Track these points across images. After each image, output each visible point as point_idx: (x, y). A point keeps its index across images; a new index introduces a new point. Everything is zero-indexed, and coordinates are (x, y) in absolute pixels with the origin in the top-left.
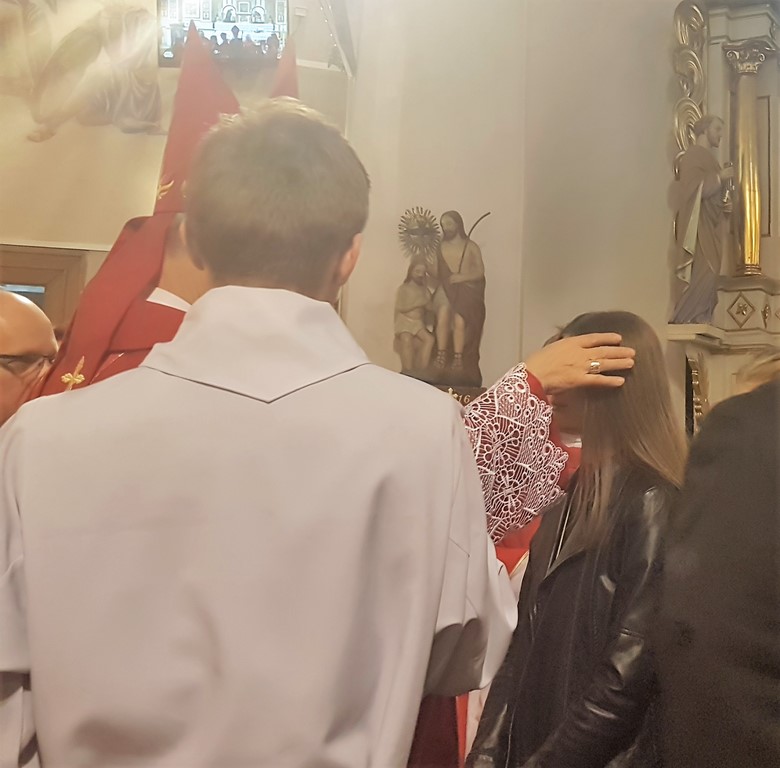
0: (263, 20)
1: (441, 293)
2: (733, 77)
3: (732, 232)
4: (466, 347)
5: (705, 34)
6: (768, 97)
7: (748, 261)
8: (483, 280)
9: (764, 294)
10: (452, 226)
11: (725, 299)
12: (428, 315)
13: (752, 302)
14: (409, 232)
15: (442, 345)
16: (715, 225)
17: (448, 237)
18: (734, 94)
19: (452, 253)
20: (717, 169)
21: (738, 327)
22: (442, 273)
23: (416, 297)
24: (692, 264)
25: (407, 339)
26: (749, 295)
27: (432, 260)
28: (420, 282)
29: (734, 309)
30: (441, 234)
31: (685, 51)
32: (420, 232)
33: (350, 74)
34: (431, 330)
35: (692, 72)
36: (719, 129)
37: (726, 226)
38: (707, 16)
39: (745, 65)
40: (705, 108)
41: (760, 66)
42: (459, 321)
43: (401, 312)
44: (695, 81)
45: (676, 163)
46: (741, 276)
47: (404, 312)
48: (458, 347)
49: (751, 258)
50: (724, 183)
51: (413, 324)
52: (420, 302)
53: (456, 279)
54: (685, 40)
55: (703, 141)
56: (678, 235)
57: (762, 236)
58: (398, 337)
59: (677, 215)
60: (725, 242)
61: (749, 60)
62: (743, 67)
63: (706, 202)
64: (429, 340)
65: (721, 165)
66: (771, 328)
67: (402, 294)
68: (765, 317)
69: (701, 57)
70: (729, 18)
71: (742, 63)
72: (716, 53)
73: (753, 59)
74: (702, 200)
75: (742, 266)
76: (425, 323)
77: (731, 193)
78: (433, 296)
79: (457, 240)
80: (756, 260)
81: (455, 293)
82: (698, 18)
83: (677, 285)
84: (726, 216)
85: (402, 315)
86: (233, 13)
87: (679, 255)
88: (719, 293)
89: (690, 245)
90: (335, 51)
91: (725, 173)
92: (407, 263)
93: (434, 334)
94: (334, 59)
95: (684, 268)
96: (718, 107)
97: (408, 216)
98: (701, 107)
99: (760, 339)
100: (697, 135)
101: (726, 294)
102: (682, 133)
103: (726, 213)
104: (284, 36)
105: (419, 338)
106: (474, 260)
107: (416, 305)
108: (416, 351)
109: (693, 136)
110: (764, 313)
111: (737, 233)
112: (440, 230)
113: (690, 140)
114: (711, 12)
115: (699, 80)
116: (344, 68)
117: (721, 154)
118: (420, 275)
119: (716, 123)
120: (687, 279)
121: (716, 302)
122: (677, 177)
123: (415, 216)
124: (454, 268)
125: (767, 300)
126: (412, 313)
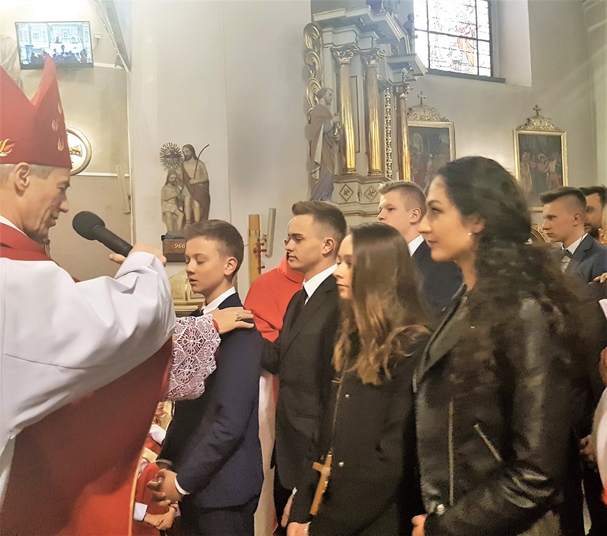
0: (77, 41)
1: (186, 188)
2: (337, 66)
3: (340, 151)
4: (201, 218)
5: (321, 42)
6: (356, 77)
7: (349, 167)
8: (208, 181)
9: (358, 183)
10: (189, 153)
11: (337, 187)
12: (179, 202)
13: (351, 188)
14: (166, 156)
15: (188, 218)
16: (331, 147)
17: (187, 159)
18: (338, 75)
19: (190, 167)
20: (331, 117)
21: (344, 202)
22: (185, 179)
23: (172, 192)
24: (320, 169)
25: (169, 215)
26: (349, 184)
27: (179, 172)
28: (174, 184)
29: (343, 192)
30: (183, 157)
31: (311, 52)
32: (172, 157)
33: (127, 70)
34: (181, 209)
35: (315, 64)
36: (331, 95)
37: (336, 147)
38: (321, 32)
39: (343, 59)
40: (322, 83)
41: (351, 60)
42: (196, 204)
43: (165, 200)
44: (317, 68)
45: (308, 115)
46: (345, 174)
47: (166, 201)
48: (197, 218)
49: (350, 164)
50: (335, 124)
51: (172, 207)
52: (174, 195)
53: (193, 181)
54: (310, 45)
55: (323, 102)
56: (311, 154)
57: (356, 152)
58: (164, 214)
59: (311, 142)
60: (336, 156)
61: (345, 56)
62: (342, 60)
63: (325, 135)
64: (181, 215)
65: (333, 115)
66: (362, 202)
67: (164, 191)
68: (359, 196)
69: (319, 55)
70: (334, 33)
71: (341, 58)
72: (327, 53)
73: (348, 55)
74: (323, 134)
75: (346, 169)
76: (178, 206)
77: (338, 130)
78: (181, 191)
79: (192, 160)
80: (353, 166)
81: (193, 189)
82: (316, 33)
83: (312, 180)
84: (336, 143)
85: (165, 202)
86: (60, 38)
87: (312, 165)
88: (334, 184)
89: (318, 159)
90: (118, 58)
91: (335, 119)
92: (166, 174)
93: (183, 212)
94: (118, 62)
95: (315, 172)
96: (330, 83)
97: (164, 148)
98: (320, 83)
99: (357, 208)
100: (319, 99)
101: (338, 185)
102: (311, 98)
103: (337, 142)
104: (89, 50)
105: (176, 215)
106: (202, 171)
107: (172, 196)
108: (174, 222)
109: (317, 99)
110: (359, 193)
111: (342, 151)
112: (183, 155)
113: (315, 101)
114: (324, 30)
115: (319, 68)
116: (123, 66)
117: (332, 109)
118: (174, 180)
119: (329, 92)
120: (317, 178)
121: (332, 189)
122: (310, 122)
123: (168, 148)
124: (191, 176)
125: (359, 187)
126: (170, 201)
